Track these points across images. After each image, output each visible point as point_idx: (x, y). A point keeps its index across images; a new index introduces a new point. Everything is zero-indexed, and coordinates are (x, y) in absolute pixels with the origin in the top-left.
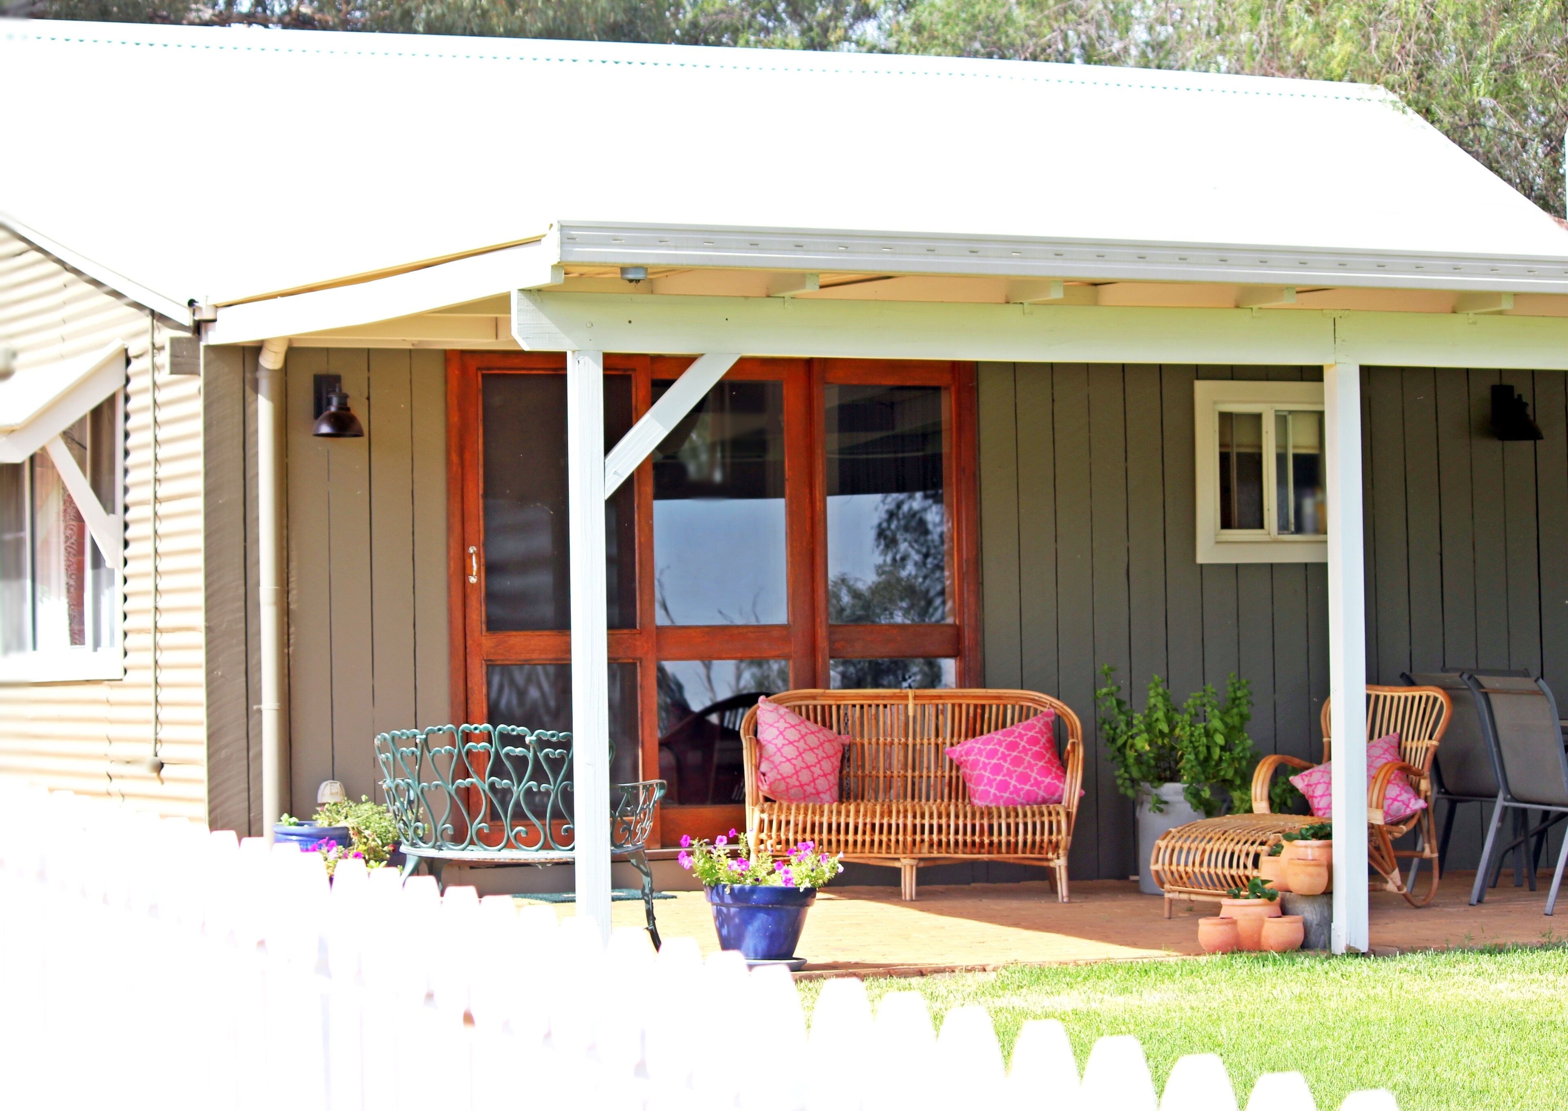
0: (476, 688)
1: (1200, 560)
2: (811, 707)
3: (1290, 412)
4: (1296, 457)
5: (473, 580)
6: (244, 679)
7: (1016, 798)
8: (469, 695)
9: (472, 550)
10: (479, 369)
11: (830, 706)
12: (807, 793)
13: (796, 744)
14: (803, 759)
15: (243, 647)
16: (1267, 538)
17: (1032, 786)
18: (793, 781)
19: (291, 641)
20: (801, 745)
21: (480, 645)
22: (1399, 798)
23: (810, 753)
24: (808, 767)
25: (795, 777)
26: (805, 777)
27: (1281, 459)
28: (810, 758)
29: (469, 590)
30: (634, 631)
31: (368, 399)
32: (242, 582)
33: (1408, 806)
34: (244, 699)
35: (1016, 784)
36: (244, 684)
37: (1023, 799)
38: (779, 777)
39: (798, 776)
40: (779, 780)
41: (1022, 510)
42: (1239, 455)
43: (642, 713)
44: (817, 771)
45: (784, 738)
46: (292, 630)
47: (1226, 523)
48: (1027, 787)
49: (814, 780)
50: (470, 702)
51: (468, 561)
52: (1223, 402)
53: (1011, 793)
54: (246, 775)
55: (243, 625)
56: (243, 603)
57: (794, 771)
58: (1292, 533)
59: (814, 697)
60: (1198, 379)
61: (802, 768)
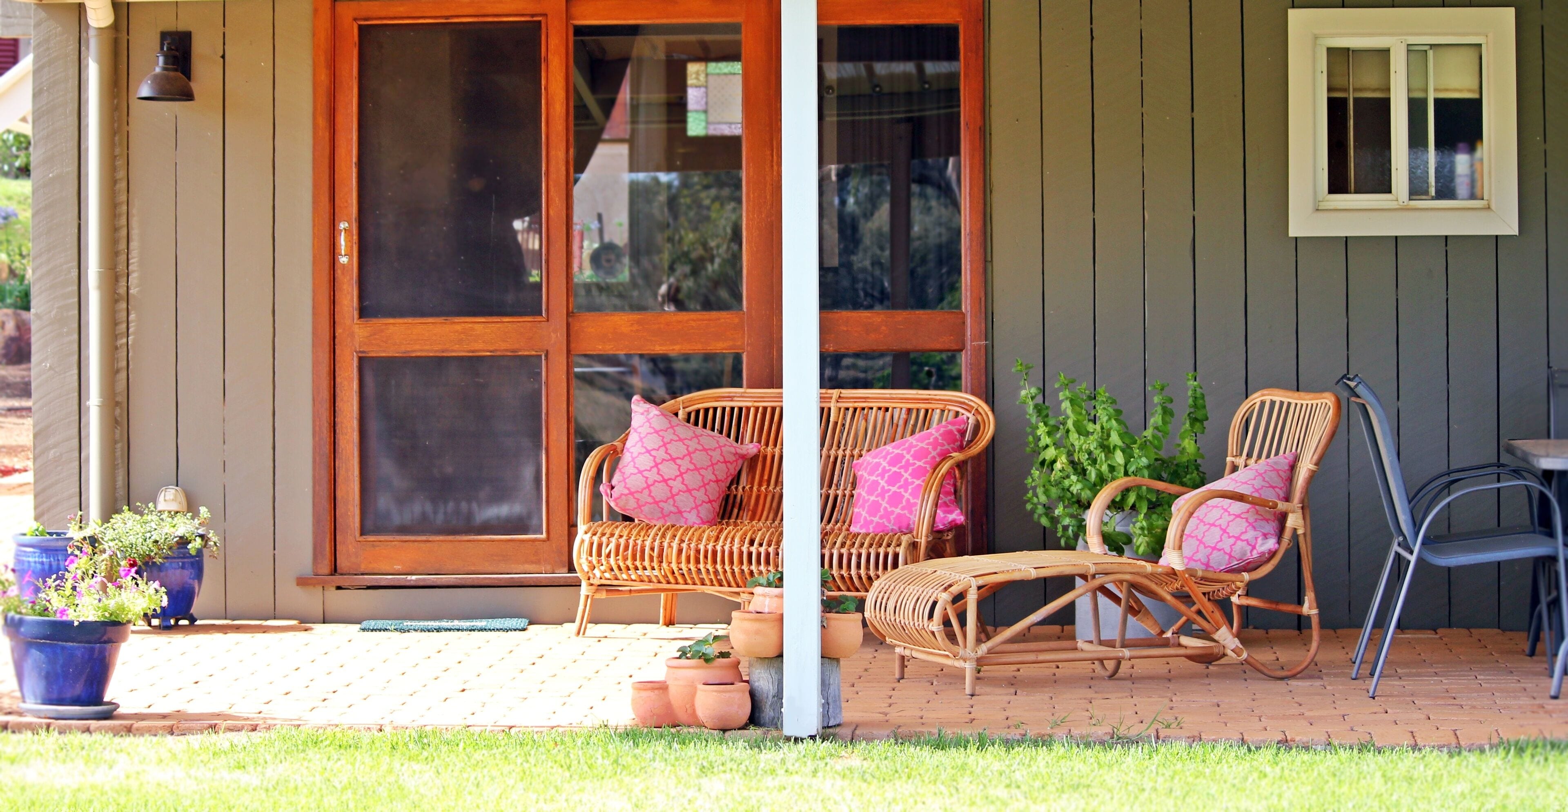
0: (346, 383)
1: (1294, 231)
2: (727, 409)
3: (1432, 46)
4: (1437, 101)
5: (344, 260)
6: (76, 371)
7: (886, 524)
8: (338, 390)
9: (343, 225)
10: (355, 19)
11: (748, 409)
12: (666, 512)
13: (653, 453)
14: (659, 470)
15: (76, 336)
16: (1394, 205)
17: (903, 509)
18: (644, 497)
19: (131, 330)
20: (661, 454)
21: (352, 335)
22: (1243, 537)
23: (671, 464)
24: (665, 481)
25: (646, 492)
26: (660, 491)
27: (1416, 107)
28: (669, 470)
29: (339, 272)
30: (538, 319)
31: (223, 57)
32: (76, 263)
33: (1254, 547)
34: (76, 394)
35: (888, 506)
36: (76, 377)
37: (894, 525)
38: (626, 492)
39: (650, 492)
40: (626, 495)
41: (1047, 173)
42: (1356, 100)
43: (547, 414)
44: (677, 485)
45: (642, 446)
46: (132, 317)
47: (1338, 185)
48: (898, 511)
49: (673, 496)
50: (338, 399)
51: (337, 239)
52: (1333, 36)
53: (881, 517)
54: (78, 478)
55: (76, 312)
56: (76, 288)
57: (645, 485)
58: (1433, 199)
59: (731, 398)
60: (1293, 7)
61: (655, 481)
